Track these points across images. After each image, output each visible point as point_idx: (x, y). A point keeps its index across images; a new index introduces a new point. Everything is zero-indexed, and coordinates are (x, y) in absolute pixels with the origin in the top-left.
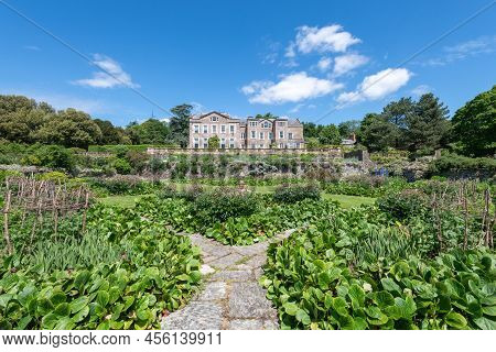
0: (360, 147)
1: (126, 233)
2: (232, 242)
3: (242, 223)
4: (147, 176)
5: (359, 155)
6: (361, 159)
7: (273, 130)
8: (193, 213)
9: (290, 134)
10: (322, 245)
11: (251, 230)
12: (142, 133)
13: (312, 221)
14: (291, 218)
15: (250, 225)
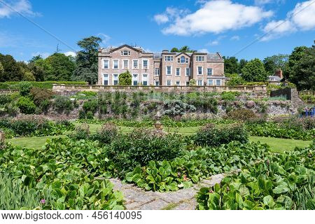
0: (288, 84)
1: (41, 176)
2: (154, 188)
3: (166, 168)
4: (52, 115)
5: (286, 93)
6: (289, 98)
7: (191, 65)
8: (111, 155)
9: (210, 70)
10: (258, 191)
11: (176, 175)
12: (46, 68)
13: (240, 165)
14: (217, 162)
15: (174, 169)
